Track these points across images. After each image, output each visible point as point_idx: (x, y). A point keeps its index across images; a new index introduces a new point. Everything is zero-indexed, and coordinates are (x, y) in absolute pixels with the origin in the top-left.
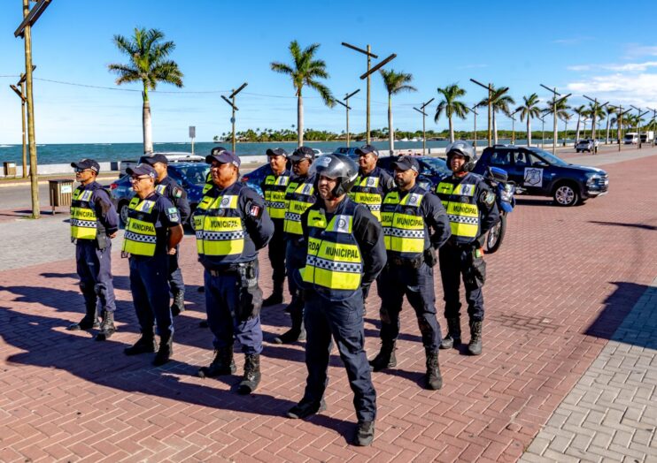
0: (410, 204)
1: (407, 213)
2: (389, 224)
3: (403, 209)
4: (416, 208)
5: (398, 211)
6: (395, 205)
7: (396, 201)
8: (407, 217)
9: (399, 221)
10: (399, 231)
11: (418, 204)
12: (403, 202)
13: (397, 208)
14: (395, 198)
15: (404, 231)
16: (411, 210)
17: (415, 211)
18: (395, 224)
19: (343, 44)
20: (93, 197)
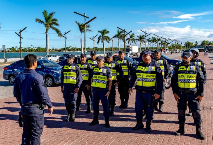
0: (191, 70)
1: (190, 74)
3: (189, 72)
4: (194, 71)
5: (187, 73)
6: (185, 71)
7: (185, 69)
8: (191, 75)
9: (188, 76)
12: (188, 70)
13: (186, 72)
14: (184, 68)
15: (190, 80)
16: (192, 72)
17: (193, 72)
18: (186, 78)
19: (74, 12)
20: (76, 68)
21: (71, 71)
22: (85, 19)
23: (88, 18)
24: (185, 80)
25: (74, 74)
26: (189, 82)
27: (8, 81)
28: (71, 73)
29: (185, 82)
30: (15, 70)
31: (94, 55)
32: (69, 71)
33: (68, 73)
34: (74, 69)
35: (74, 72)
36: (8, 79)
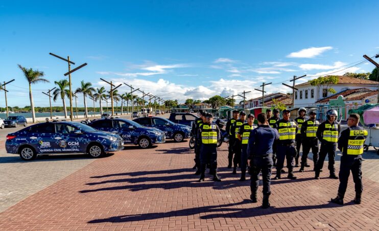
19: (50, 54)
27: (19, 155)
30: (33, 138)
36: (19, 152)
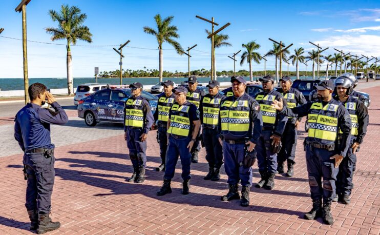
0: (330, 110)
1: (327, 115)
2: (315, 121)
3: (326, 112)
4: (334, 112)
5: (321, 114)
6: (319, 110)
8: (327, 117)
9: (322, 119)
10: (321, 126)
11: (335, 110)
12: (325, 108)
13: (320, 112)
14: (319, 106)
15: (325, 126)
16: (330, 114)
17: (333, 114)
18: (319, 121)
20: (143, 103)
21: (136, 107)
22: (213, 27)
23: (217, 25)
24: (316, 124)
25: (139, 113)
26: (322, 128)
28: (136, 110)
29: (315, 128)
31: (193, 84)
32: (132, 107)
33: (132, 110)
34: (140, 105)
35: (139, 109)
36: (84, 117)
